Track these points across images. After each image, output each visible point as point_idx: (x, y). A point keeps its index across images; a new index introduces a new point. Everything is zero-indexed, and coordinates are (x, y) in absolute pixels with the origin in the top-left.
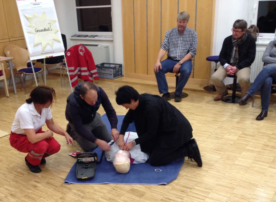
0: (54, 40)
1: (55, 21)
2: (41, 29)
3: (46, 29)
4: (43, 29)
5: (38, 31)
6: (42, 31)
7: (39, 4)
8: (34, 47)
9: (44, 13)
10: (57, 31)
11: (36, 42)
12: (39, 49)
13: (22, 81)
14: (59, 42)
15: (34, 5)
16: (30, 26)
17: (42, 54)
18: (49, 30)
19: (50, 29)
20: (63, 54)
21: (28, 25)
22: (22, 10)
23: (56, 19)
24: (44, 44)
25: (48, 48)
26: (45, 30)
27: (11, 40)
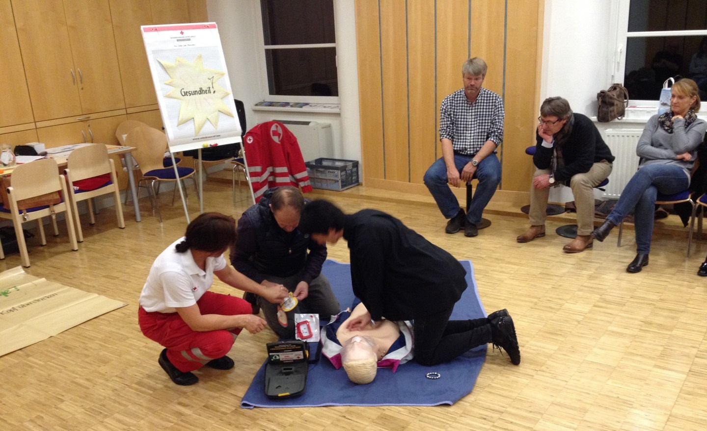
0: (219, 111)
1: (223, 75)
2: (192, 89)
3: (204, 89)
4: (198, 90)
5: (186, 94)
6: (195, 93)
7: (189, 40)
8: (179, 125)
9: (200, 57)
10: (227, 94)
11: (184, 115)
12: (189, 129)
13: (152, 194)
14: (230, 115)
15: (178, 40)
16: (169, 84)
17: (196, 140)
18: (210, 92)
19: (212, 90)
20: (238, 140)
21: (167, 82)
22: (154, 52)
23: (225, 70)
24: (199, 119)
25: (208, 129)
26: (201, 91)
27: (129, 111)
